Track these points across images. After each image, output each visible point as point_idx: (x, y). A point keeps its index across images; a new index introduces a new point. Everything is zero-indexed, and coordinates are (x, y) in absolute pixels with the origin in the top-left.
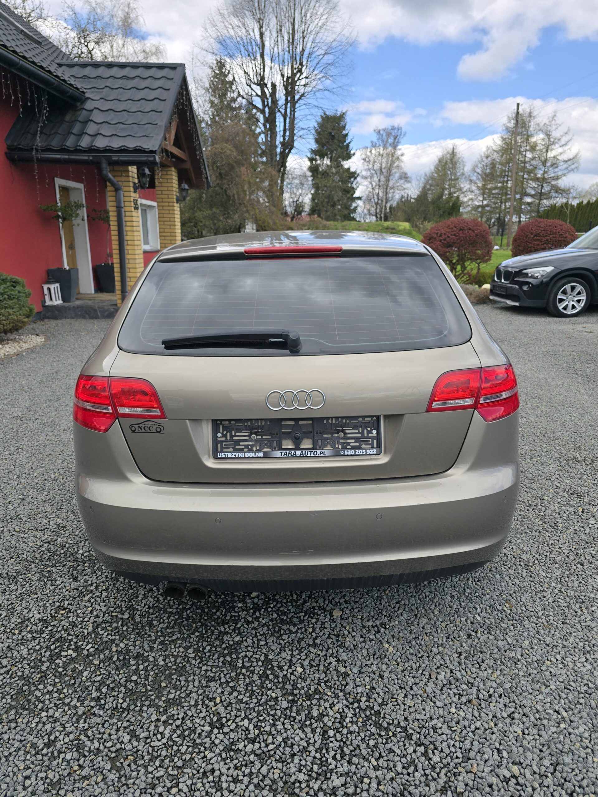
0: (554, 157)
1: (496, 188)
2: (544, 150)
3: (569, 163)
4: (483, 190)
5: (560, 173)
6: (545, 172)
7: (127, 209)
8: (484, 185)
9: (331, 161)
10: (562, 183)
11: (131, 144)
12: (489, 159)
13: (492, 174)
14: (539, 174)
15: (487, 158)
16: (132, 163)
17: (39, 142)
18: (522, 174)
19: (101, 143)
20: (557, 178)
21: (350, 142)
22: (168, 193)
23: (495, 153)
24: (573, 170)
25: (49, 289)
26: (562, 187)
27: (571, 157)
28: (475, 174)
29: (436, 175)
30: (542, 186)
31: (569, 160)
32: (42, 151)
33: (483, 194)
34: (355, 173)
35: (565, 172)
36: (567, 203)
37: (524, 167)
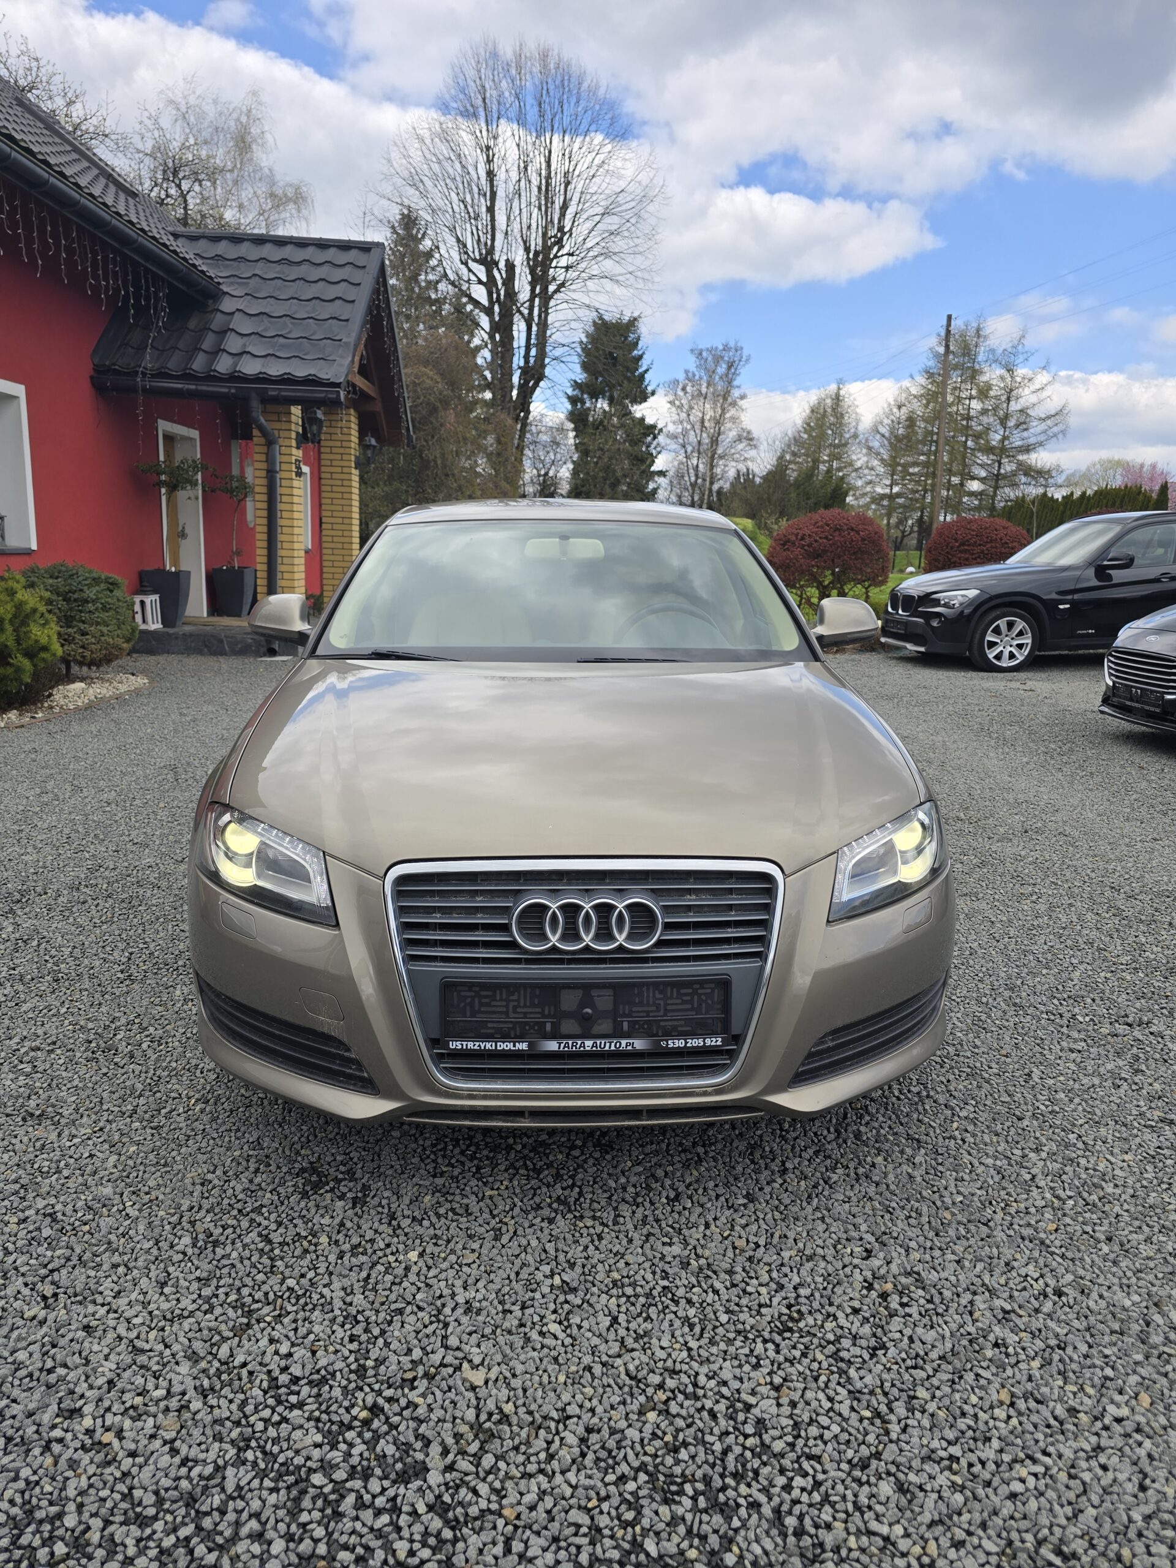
0: (1021, 411)
1: (915, 464)
2: (1004, 398)
3: (1049, 422)
4: (892, 465)
5: (1032, 440)
6: (1005, 438)
7: (283, 475)
8: (893, 458)
9: (610, 405)
10: (1040, 458)
11: (301, 371)
12: (904, 410)
13: (907, 437)
14: (995, 438)
15: (899, 407)
16: (295, 401)
17: (148, 361)
18: (963, 439)
19: (250, 367)
20: (1027, 449)
21: (646, 371)
22: (341, 450)
23: (915, 400)
24: (1055, 435)
25: (142, 603)
26: (1037, 466)
27: (1053, 412)
28: (878, 437)
29: (805, 436)
30: (1000, 464)
31: (1049, 417)
32: (153, 376)
33: (893, 473)
34: (654, 427)
35: (1042, 438)
36: (1045, 494)
37: (968, 427)
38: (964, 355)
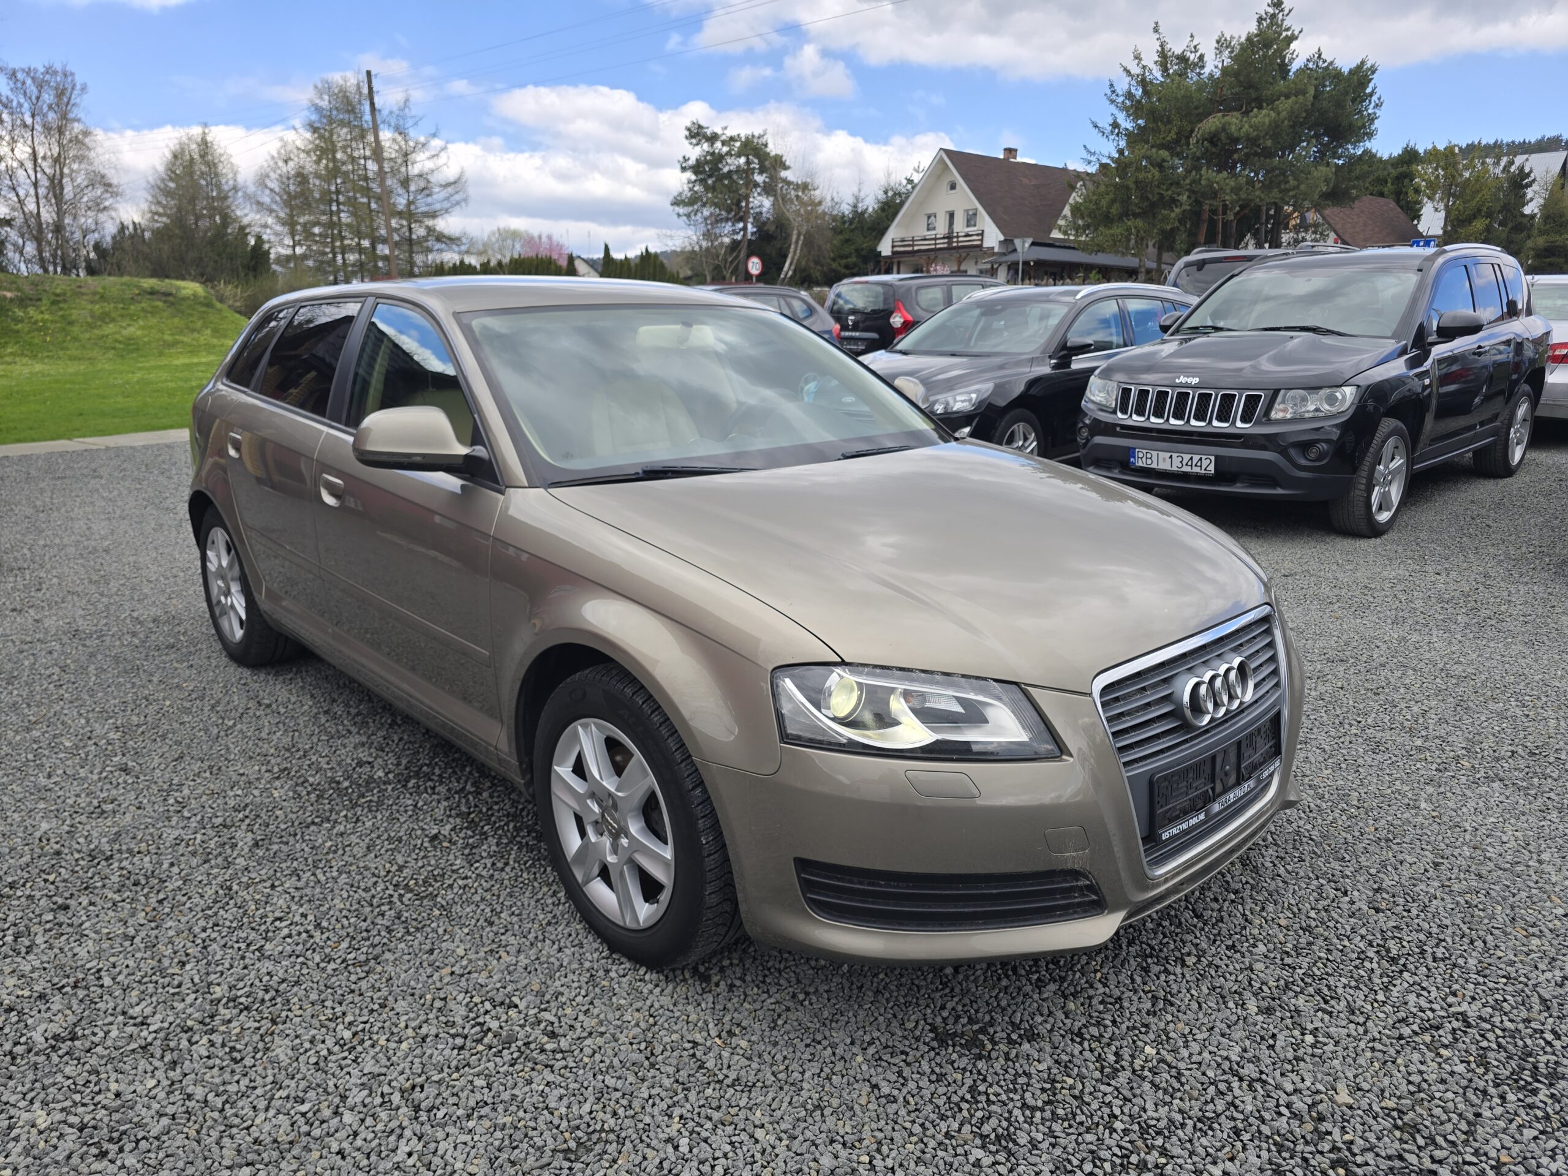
0: (420, 176)
1: (317, 223)
2: (400, 161)
3: (450, 190)
4: (290, 223)
5: (438, 206)
6: (410, 203)
8: (292, 216)
10: (447, 224)
12: (291, 164)
13: (303, 193)
14: (401, 202)
15: (286, 162)
18: (365, 200)
20: (433, 215)
23: (302, 155)
24: (459, 203)
26: (446, 232)
27: (452, 179)
28: (267, 192)
29: (172, 185)
30: (410, 228)
31: (448, 185)
33: (293, 234)
35: (446, 205)
36: (462, 262)
37: (369, 189)
38: (348, 112)
